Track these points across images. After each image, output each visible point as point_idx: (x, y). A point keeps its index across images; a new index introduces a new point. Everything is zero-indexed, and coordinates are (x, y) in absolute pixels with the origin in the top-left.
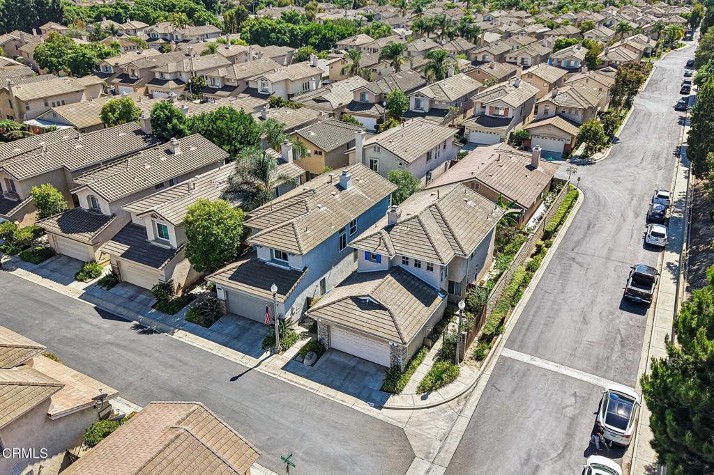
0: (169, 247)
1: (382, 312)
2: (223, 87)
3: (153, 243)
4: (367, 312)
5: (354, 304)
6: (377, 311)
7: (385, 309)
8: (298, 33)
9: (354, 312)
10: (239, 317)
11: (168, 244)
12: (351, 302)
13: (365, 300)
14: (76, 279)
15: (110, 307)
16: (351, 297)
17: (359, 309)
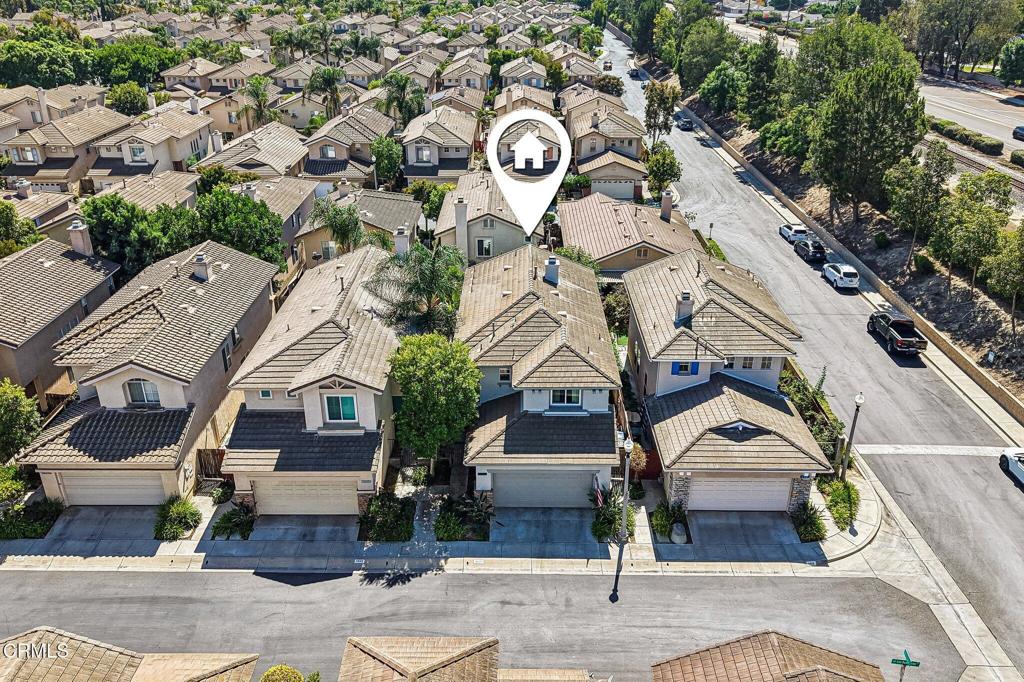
0: (362, 432)
1: (768, 437)
2: (45, 163)
3: (321, 433)
4: (747, 442)
5: (721, 437)
6: (759, 438)
7: (769, 432)
8: (86, 61)
9: (730, 448)
10: (519, 511)
11: (356, 426)
12: (714, 436)
13: (737, 428)
14: (163, 539)
15: (286, 564)
16: (710, 430)
17: (733, 443)
